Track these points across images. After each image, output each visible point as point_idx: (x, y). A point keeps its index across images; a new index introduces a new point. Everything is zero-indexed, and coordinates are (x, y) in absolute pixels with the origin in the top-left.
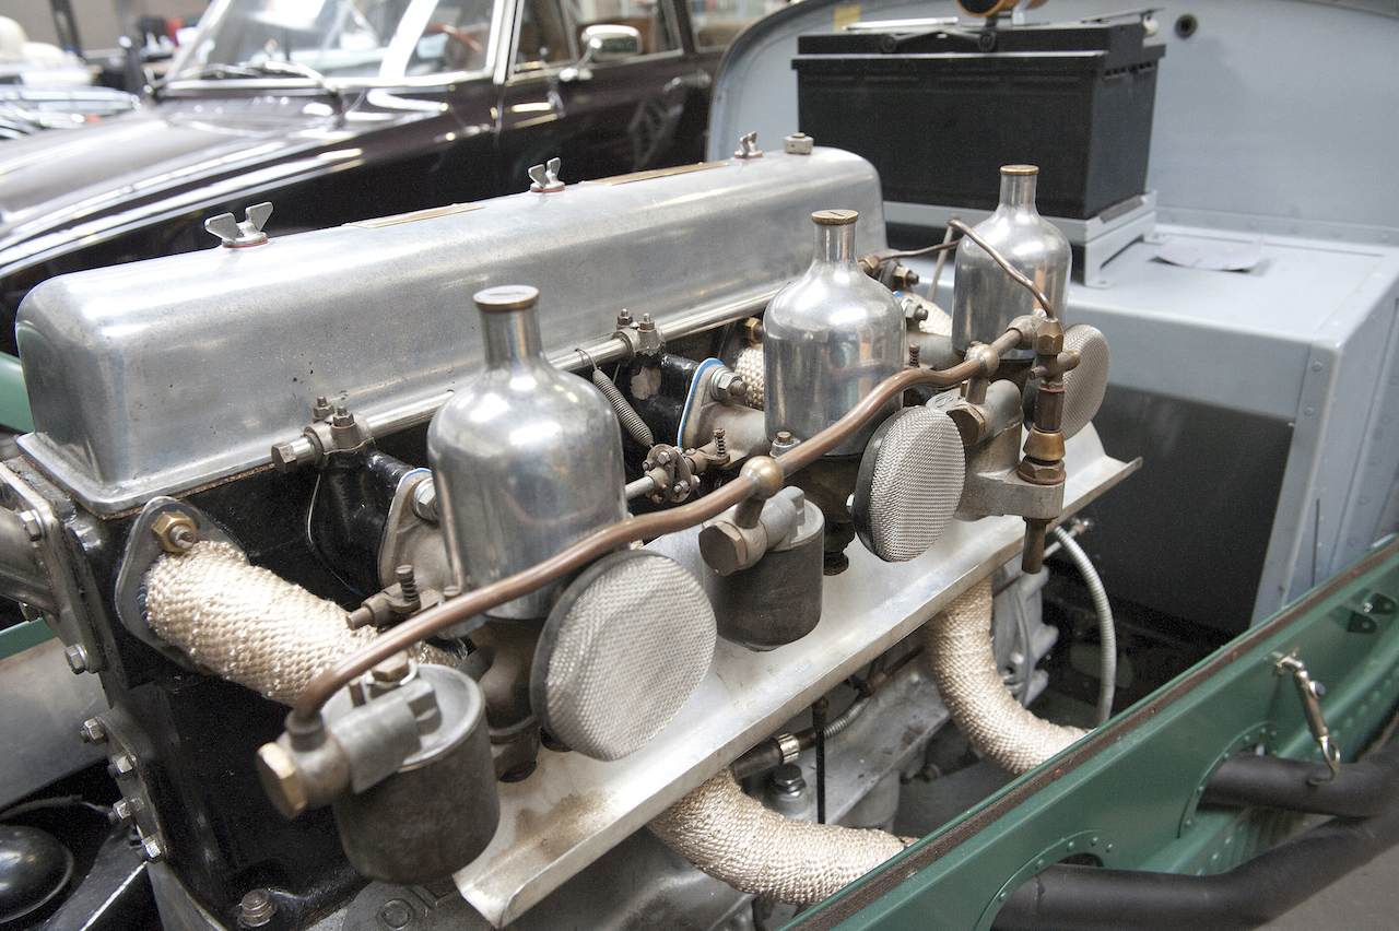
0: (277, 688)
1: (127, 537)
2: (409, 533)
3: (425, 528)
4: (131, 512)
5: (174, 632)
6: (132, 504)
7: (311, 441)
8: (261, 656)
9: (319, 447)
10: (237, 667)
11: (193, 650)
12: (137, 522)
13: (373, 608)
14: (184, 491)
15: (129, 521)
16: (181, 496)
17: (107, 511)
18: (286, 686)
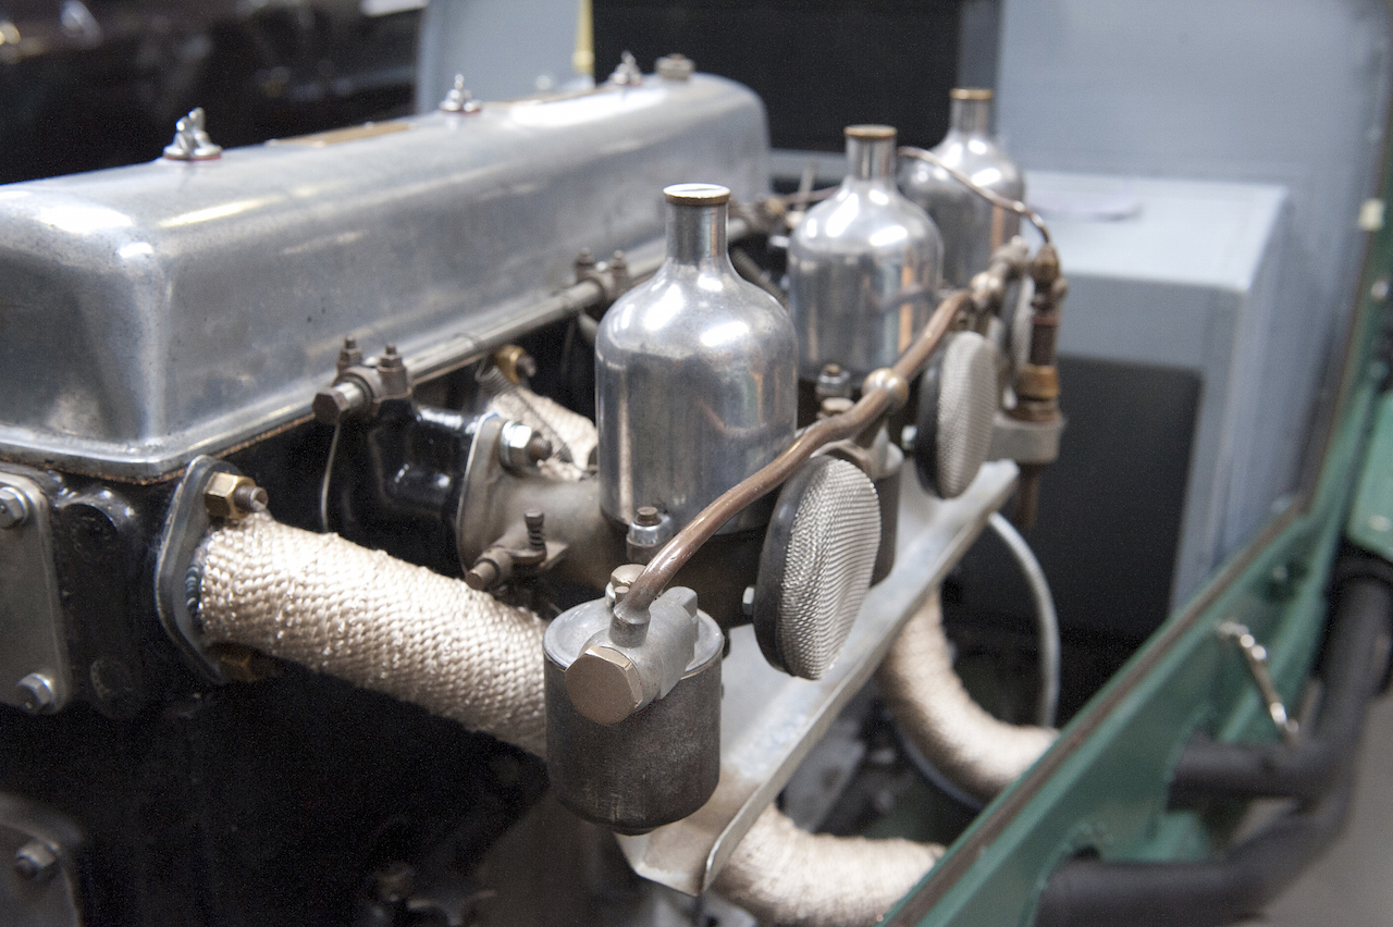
0: (396, 666)
1: (168, 506)
2: (497, 483)
3: (510, 479)
4: (174, 475)
5: (248, 617)
6: (175, 464)
7: (358, 386)
8: (378, 628)
9: (368, 394)
10: (345, 645)
11: (281, 634)
12: (180, 486)
13: (497, 561)
14: (221, 450)
15: (172, 485)
16: (219, 456)
17: (150, 473)
18: (407, 662)
